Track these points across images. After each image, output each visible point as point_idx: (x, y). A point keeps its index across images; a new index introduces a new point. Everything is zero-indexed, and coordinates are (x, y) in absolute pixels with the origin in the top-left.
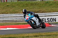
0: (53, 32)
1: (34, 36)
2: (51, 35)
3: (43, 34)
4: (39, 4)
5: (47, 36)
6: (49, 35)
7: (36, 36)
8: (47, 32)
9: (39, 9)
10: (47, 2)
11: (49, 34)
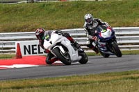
0: (58, 78)
1: (13, 88)
2: (53, 86)
3: (35, 82)
4: (23, 9)
5: (44, 86)
6: (49, 85)
7: (18, 88)
8: (43, 78)
9: (25, 21)
10: (44, 5)
11: (49, 82)
